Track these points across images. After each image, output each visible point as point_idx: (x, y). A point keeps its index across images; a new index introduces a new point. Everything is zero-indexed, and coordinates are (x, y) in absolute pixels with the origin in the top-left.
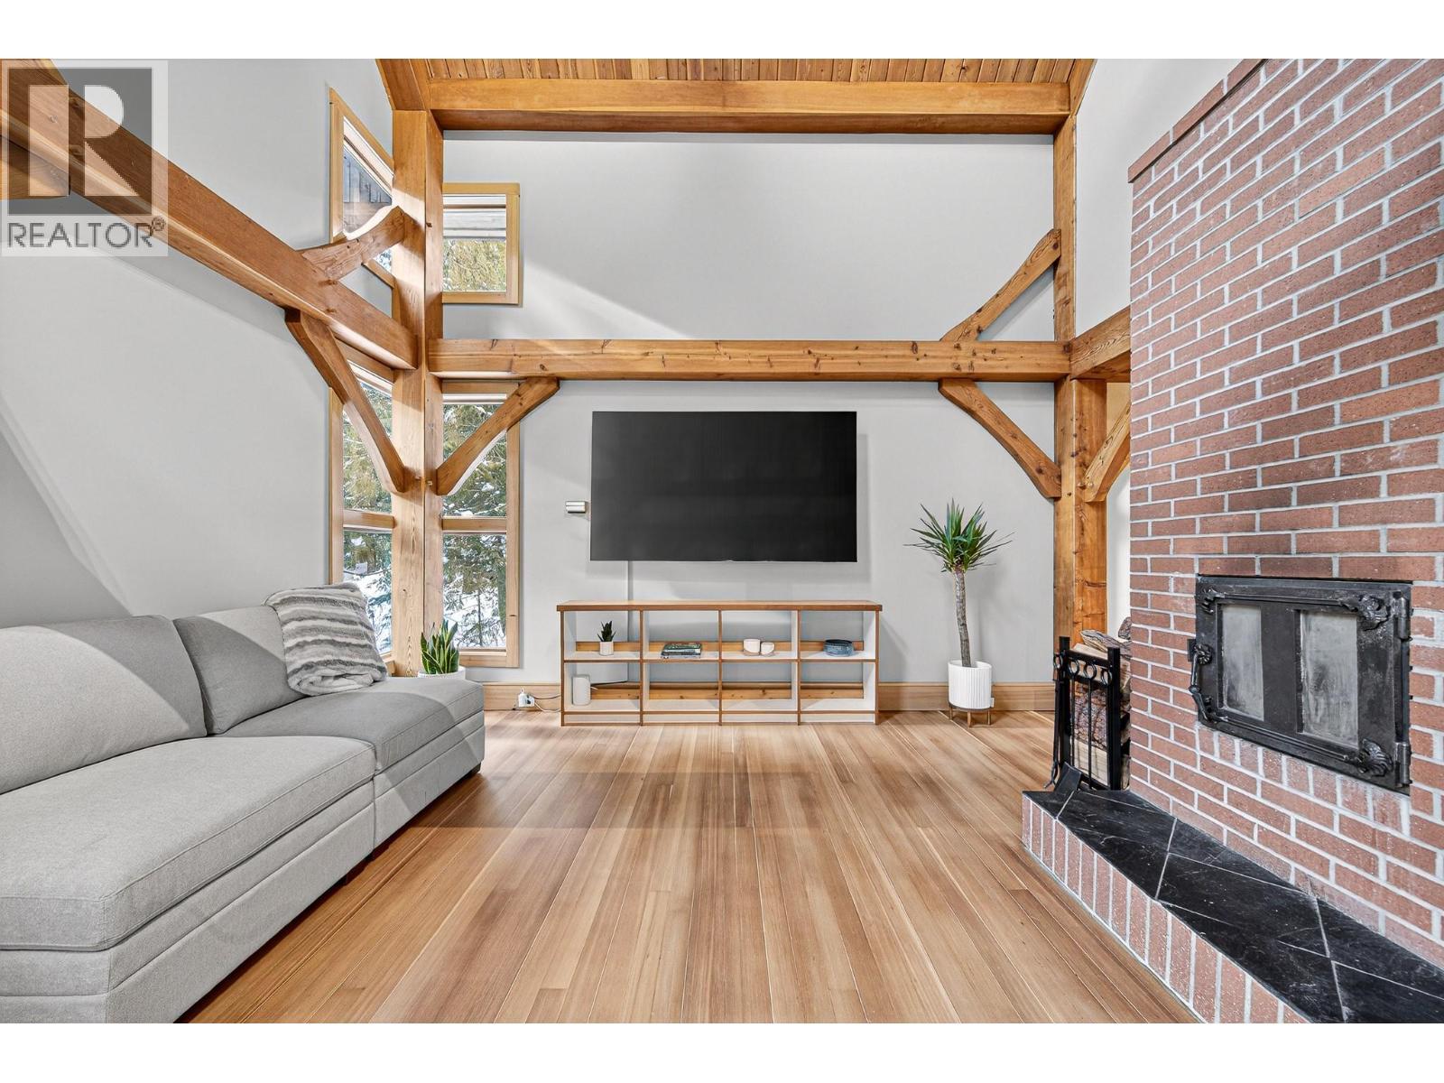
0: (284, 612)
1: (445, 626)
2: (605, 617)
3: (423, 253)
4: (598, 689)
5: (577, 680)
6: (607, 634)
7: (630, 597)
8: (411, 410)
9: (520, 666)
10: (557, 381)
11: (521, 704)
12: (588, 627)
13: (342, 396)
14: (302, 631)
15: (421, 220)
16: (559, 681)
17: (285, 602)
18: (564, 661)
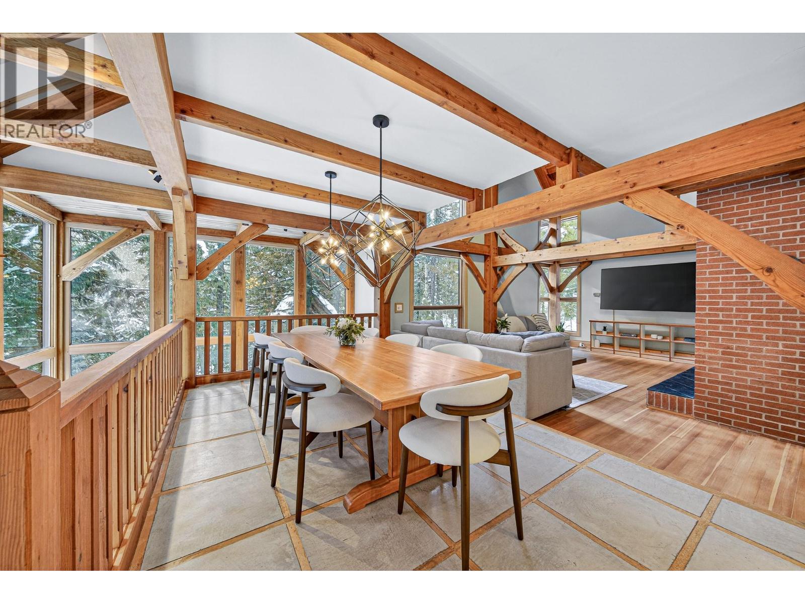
0: (535, 317)
1: (561, 323)
2: (605, 325)
3: (556, 238)
4: (602, 345)
5: (596, 340)
6: (605, 329)
7: (614, 320)
8: (553, 274)
9: (580, 336)
10: (591, 262)
11: (580, 345)
12: (599, 327)
13: (540, 274)
14: (538, 321)
15: (556, 228)
16: (590, 341)
17: (535, 315)
18: (591, 335)
